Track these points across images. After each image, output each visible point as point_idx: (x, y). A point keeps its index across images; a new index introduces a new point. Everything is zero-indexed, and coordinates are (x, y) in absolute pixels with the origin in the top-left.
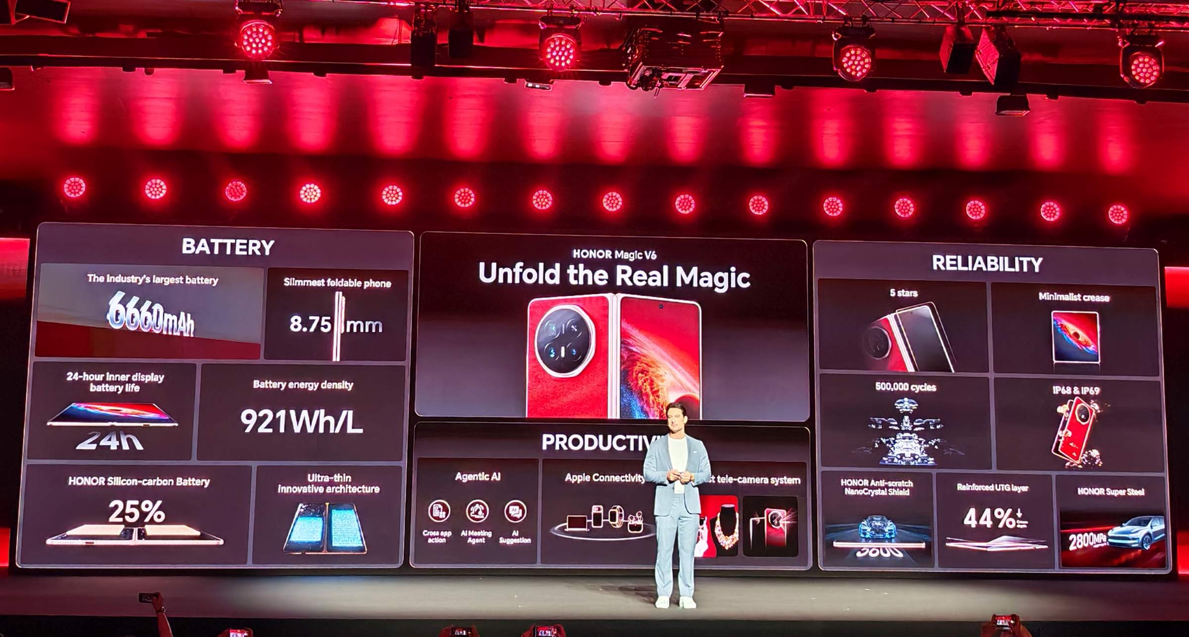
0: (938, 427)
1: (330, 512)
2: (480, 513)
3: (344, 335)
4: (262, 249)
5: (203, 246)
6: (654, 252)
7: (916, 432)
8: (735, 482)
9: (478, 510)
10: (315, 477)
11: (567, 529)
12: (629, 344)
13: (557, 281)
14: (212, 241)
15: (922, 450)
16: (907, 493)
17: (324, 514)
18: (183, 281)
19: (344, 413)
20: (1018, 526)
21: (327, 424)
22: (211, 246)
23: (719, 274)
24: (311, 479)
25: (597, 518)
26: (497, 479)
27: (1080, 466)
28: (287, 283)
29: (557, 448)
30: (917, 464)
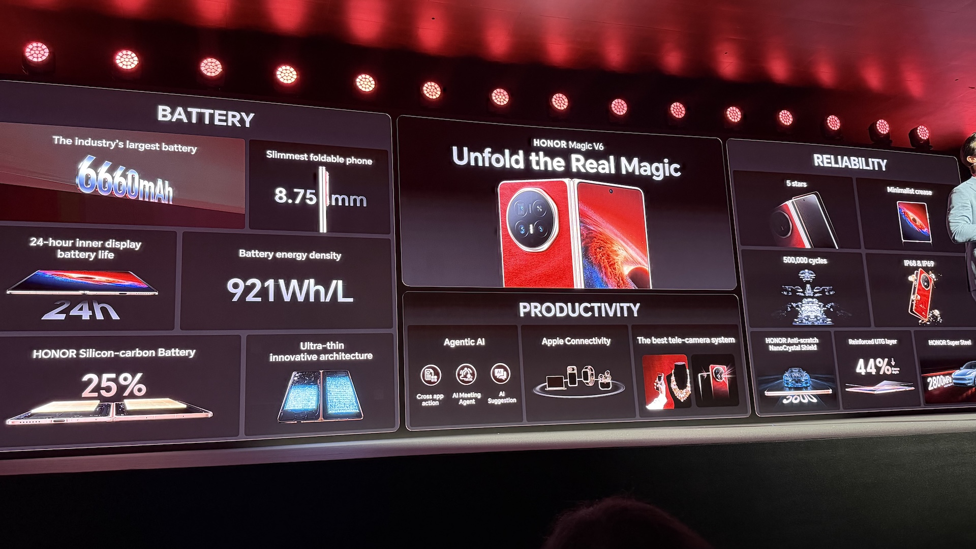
0: (831, 293)
1: (324, 380)
2: (469, 376)
3: (330, 209)
4: (242, 121)
5: (180, 114)
6: (601, 144)
7: (816, 298)
8: (684, 342)
9: (467, 373)
10: (309, 345)
11: (548, 389)
12: (586, 223)
13: (521, 166)
14: (189, 109)
15: (822, 312)
16: (814, 348)
17: (318, 381)
18: (159, 147)
19: (334, 282)
20: (893, 372)
21: (317, 293)
22: (189, 115)
23: (655, 165)
24: (304, 347)
25: (572, 377)
26: (482, 344)
27: (928, 323)
28: (270, 156)
29: (533, 315)
30: (820, 324)
